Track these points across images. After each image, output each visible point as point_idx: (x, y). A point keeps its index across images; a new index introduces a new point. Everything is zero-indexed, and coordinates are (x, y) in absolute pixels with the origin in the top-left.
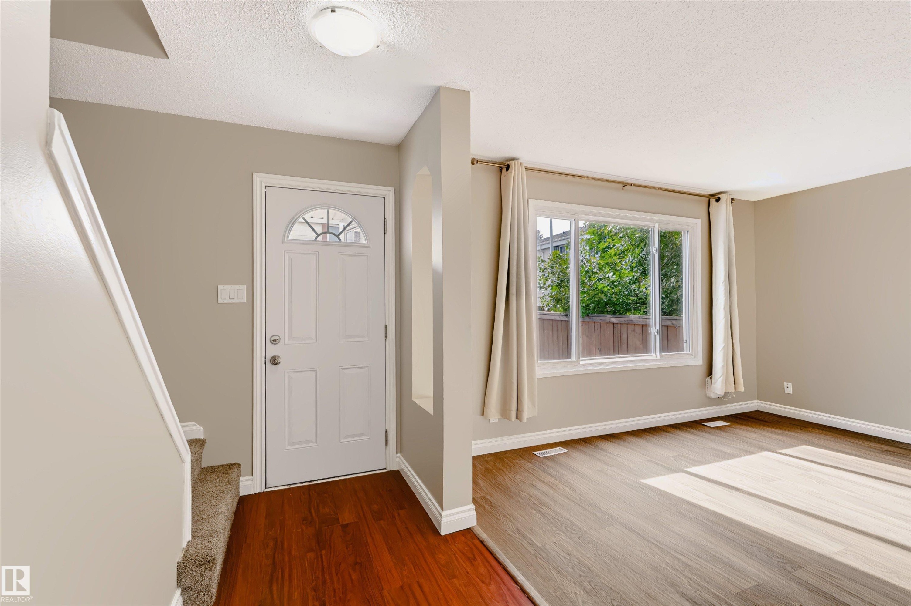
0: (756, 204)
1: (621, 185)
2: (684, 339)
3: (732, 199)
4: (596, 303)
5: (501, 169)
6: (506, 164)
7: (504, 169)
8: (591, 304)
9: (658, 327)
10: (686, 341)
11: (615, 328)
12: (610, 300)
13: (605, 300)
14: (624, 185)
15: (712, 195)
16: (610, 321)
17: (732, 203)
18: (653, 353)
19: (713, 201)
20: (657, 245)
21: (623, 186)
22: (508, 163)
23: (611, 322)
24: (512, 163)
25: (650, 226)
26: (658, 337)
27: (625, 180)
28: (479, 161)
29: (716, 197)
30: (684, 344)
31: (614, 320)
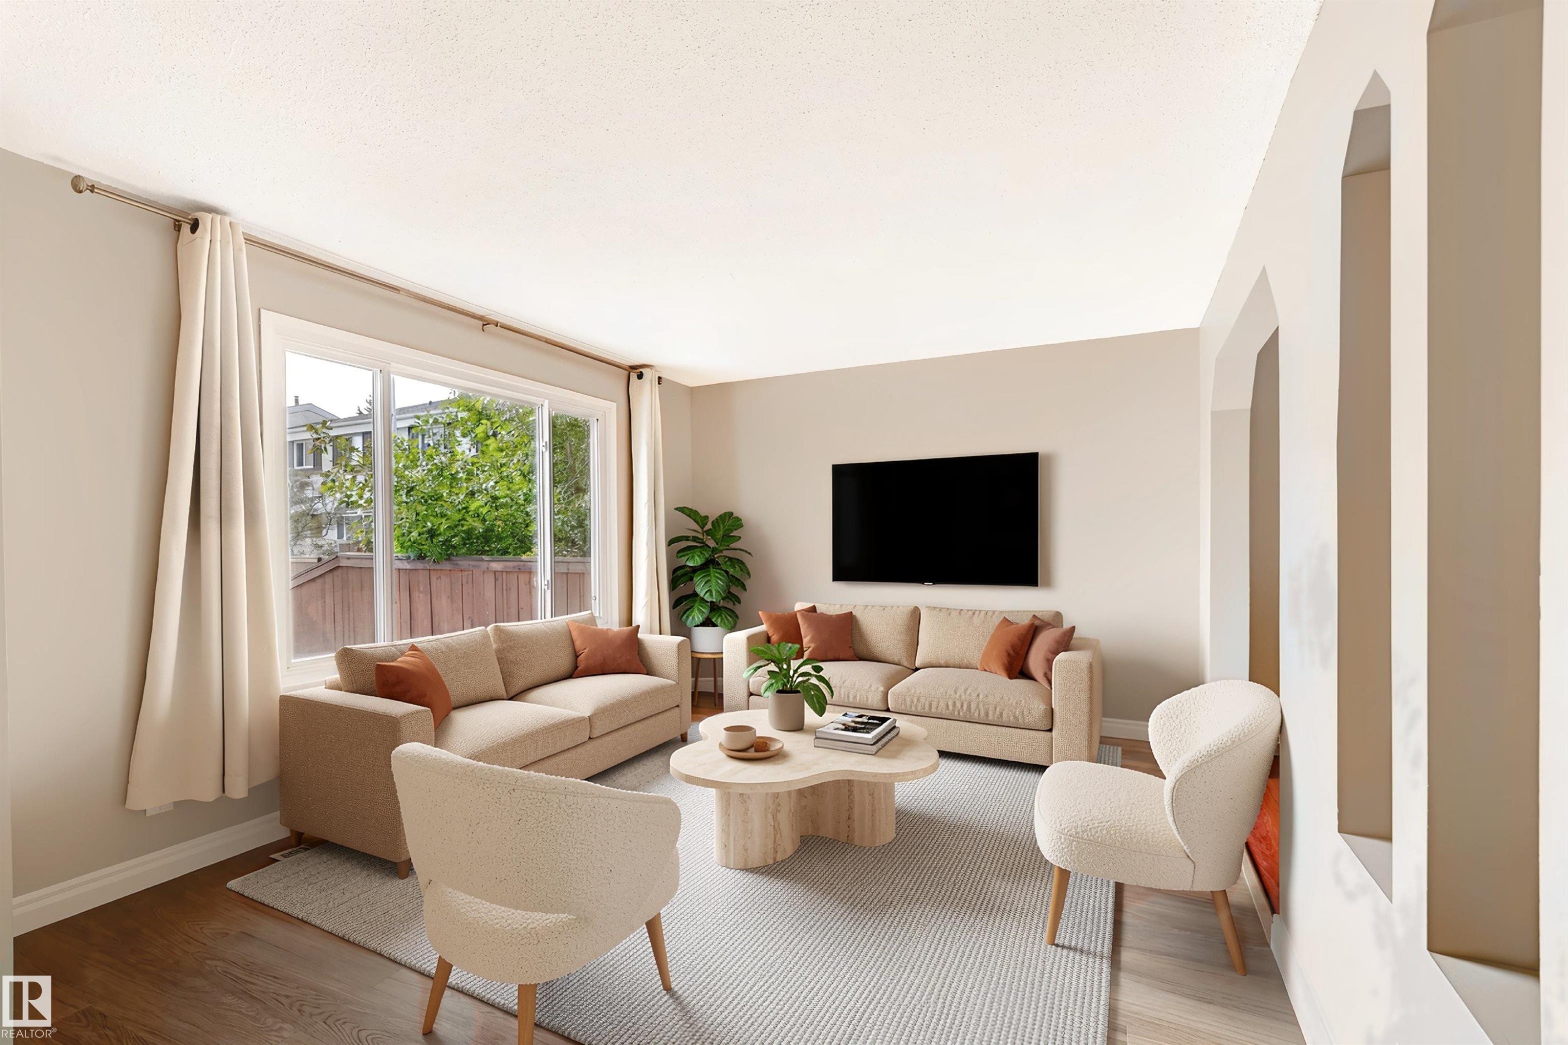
0: (693, 391)
1: (481, 323)
2: (593, 595)
3: (660, 378)
4: (463, 535)
5: (178, 227)
6: (190, 217)
7: (186, 229)
8: (453, 537)
9: (548, 577)
10: (595, 597)
11: (498, 580)
12: (489, 530)
13: (481, 530)
14: (486, 322)
15: (633, 368)
16: (488, 568)
17: (659, 384)
18: (541, 619)
19: (634, 376)
20: (546, 438)
21: (484, 325)
22: (198, 215)
23: (490, 569)
24: (206, 219)
25: (535, 404)
26: (549, 593)
27: (487, 314)
28: (97, 188)
29: (636, 371)
30: (593, 601)
31: (496, 566)
